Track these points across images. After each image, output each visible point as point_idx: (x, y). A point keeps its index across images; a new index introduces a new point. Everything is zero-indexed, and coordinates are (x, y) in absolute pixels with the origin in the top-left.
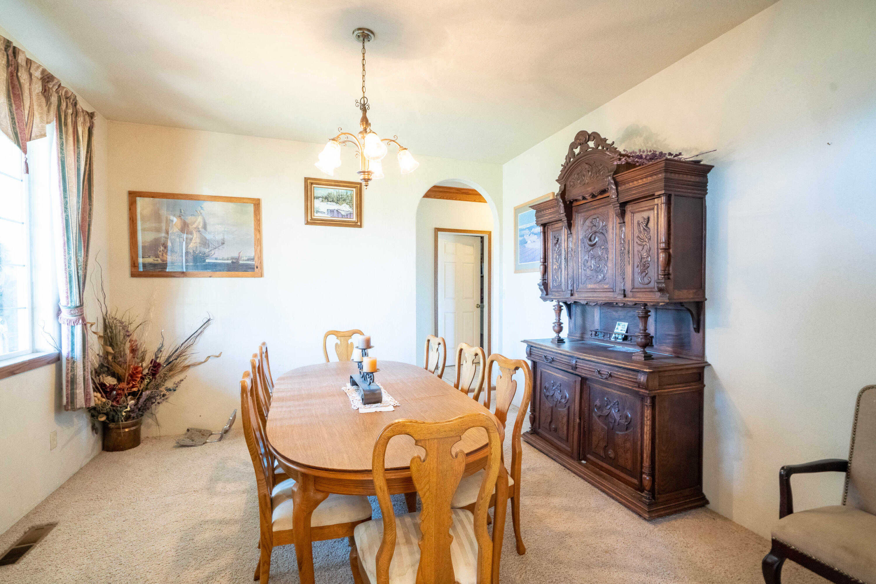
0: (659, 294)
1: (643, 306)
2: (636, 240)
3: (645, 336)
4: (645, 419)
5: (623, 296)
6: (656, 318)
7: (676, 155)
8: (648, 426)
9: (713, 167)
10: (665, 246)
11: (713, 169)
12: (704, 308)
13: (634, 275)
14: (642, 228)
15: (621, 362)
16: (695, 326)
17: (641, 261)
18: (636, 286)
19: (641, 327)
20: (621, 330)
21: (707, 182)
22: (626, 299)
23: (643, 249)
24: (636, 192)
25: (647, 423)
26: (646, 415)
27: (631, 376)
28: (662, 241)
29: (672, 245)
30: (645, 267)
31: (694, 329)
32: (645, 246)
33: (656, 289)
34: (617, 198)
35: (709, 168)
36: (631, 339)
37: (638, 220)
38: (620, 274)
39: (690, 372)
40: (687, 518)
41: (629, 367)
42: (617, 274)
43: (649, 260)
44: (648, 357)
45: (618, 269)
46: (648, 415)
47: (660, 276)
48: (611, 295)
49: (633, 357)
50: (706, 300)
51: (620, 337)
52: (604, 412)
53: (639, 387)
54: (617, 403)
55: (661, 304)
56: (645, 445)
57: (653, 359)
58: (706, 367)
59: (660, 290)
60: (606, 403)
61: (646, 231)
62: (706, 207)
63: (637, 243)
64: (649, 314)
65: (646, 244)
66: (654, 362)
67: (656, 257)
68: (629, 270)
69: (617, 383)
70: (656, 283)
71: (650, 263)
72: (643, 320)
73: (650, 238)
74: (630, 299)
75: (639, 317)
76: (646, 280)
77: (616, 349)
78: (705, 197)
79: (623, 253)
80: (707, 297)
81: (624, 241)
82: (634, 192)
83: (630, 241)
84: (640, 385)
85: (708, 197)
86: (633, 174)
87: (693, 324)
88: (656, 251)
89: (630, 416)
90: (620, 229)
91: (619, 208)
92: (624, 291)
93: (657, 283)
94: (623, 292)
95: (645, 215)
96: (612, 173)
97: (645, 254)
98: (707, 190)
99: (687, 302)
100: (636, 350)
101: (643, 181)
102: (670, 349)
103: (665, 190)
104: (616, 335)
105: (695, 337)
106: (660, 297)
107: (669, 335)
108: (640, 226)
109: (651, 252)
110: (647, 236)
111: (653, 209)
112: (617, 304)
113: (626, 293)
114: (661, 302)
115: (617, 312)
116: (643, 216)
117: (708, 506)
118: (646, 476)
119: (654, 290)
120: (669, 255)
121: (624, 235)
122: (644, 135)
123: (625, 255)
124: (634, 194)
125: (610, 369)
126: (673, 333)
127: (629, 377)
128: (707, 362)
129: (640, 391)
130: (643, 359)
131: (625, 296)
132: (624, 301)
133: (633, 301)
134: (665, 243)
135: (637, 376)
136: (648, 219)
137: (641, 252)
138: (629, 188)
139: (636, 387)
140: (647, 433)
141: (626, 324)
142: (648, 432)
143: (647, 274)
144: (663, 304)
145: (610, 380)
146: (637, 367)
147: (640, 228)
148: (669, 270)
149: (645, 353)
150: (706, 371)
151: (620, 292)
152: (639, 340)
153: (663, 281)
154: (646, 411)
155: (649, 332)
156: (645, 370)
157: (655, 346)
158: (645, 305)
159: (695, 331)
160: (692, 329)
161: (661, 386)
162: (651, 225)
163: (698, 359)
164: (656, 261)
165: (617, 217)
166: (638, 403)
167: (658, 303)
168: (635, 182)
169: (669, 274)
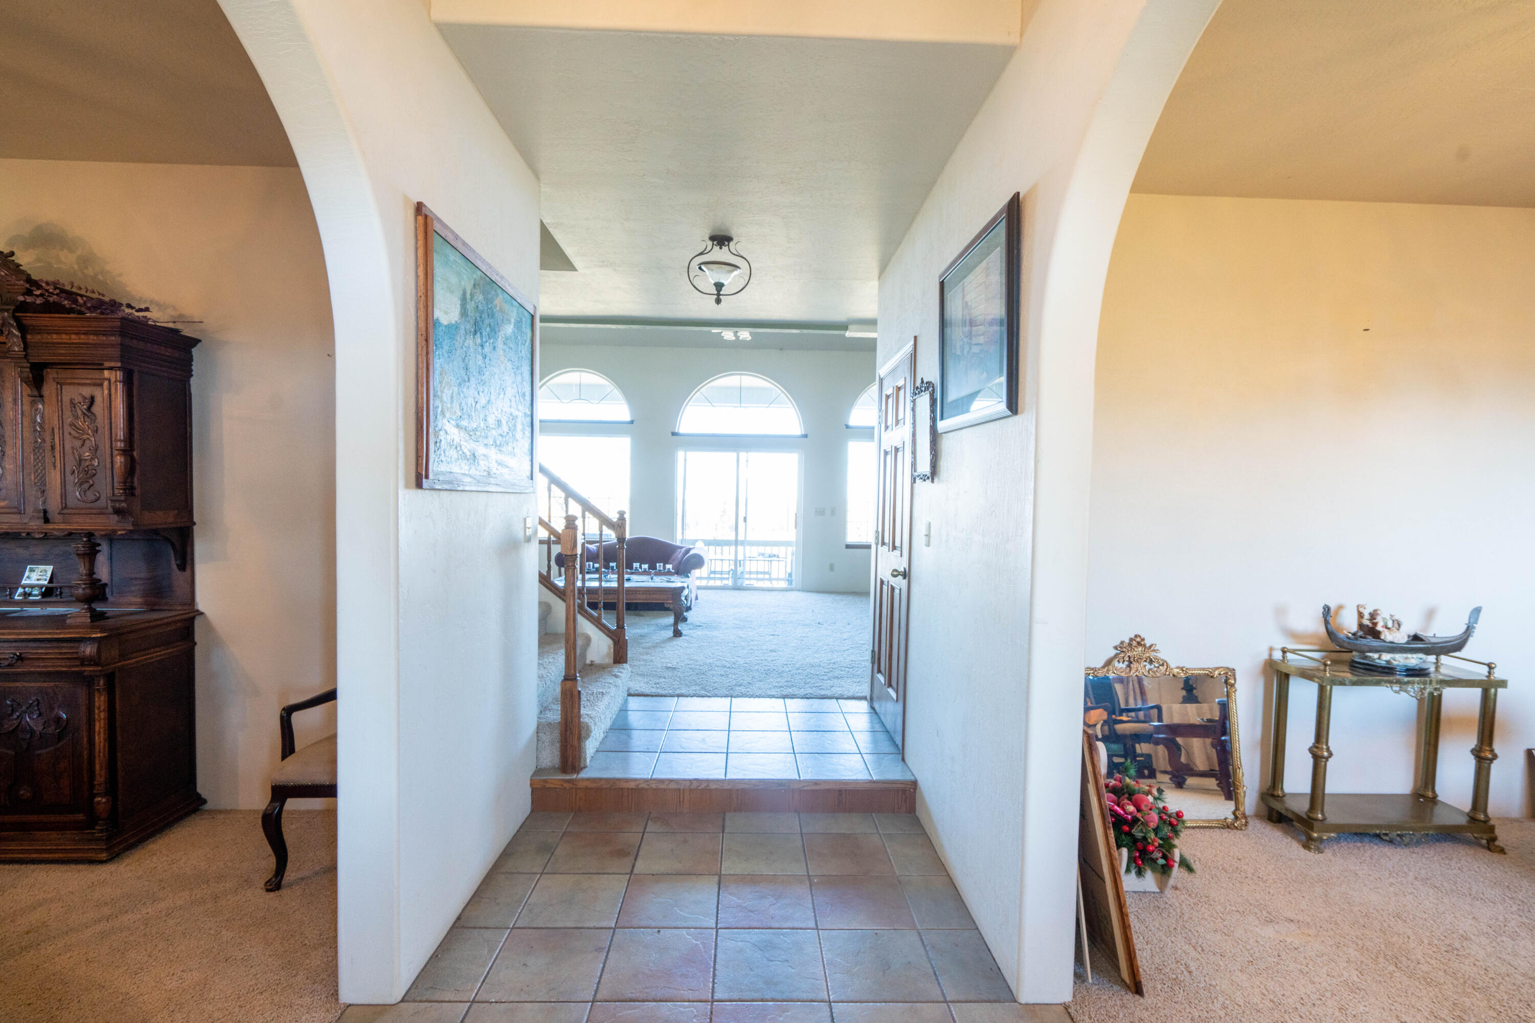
0: (115, 518)
1: (85, 537)
2: (67, 429)
3: (91, 584)
4: (96, 711)
5: (43, 521)
6: (111, 554)
7: (140, 310)
8: (102, 722)
9: (200, 341)
10: (125, 446)
11: (199, 345)
12: (193, 536)
13: (65, 486)
14: (79, 413)
15: (43, 631)
16: (178, 562)
17: (80, 465)
18: (69, 504)
19: (82, 569)
20: (38, 580)
21: (192, 360)
22: (50, 526)
23: (83, 445)
24: (66, 352)
25: (99, 716)
26: (97, 704)
27: (64, 651)
28: (118, 438)
29: (136, 444)
30: (87, 476)
31: (178, 565)
32: (87, 442)
33: (110, 510)
34: (24, 353)
35: (195, 342)
36: (61, 593)
37: (73, 397)
38: (35, 483)
39: (173, 627)
40: (174, 833)
41: (61, 636)
42: (26, 482)
43: (96, 464)
44: (97, 617)
45: (30, 474)
46: (102, 703)
47: (116, 491)
48: (15, 519)
49: (68, 621)
50: (195, 524)
51: (36, 592)
52: (6, 726)
53: (82, 665)
54: (36, 703)
55: (120, 533)
56: (97, 750)
57: (108, 618)
58: (197, 617)
59: (117, 511)
60: (10, 709)
61: (88, 417)
62: (190, 394)
63: (70, 434)
64: (97, 548)
65: (88, 438)
66: (110, 622)
67: (108, 460)
68: (54, 478)
69: (39, 667)
70: (109, 502)
71: (98, 469)
72: (87, 560)
73: (97, 430)
74: (58, 526)
75: (78, 555)
76: (90, 496)
77: (26, 615)
78: (189, 381)
79: (39, 448)
80: (195, 519)
81: (41, 427)
82: (63, 352)
83: (56, 431)
84: (84, 661)
85: (193, 381)
86: (59, 322)
87: (176, 560)
88: (108, 451)
89: (65, 716)
90: (32, 407)
91: (29, 370)
92: (45, 512)
93: (112, 501)
94: (42, 514)
95: (87, 391)
96: (12, 307)
97: (87, 454)
98: (192, 371)
99: (165, 529)
100: (74, 611)
101: (79, 339)
102: (139, 600)
103: (122, 362)
104: (27, 589)
105: (178, 577)
106: (119, 522)
107: (136, 579)
108: (75, 407)
109: (98, 452)
110: (91, 426)
111: (101, 385)
112: (28, 534)
113: (50, 516)
114: (120, 530)
115: (27, 548)
116: (80, 392)
117: (206, 807)
118: (100, 799)
119: (107, 511)
120: (132, 459)
121: (42, 418)
122: (79, 253)
123: (44, 451)
124: (61, 355)
125: (18, 648)
126: (143, 575)
127: (61, 653)
128: (198, 611)
129: (85, 671)
130: (89, 620)
131: (47, 520)
132: (44, 529)
133: (66, 530)
134: (124, 441)
135: (78, 648)
136: (92, 400)
137: (80, 450)
138: (53, 343)
139: (77, 666)
140: (100, 732)
141: (49, 569)
142: (102, 730)
143: (92, 485)
144: (123, 532)
145: (19, 667)
146: (78, 633)
147: (76, 411)
148: (133, 482)
149: (92, 610)
150: (198, 622)
151: (35, 514)
152: (80, 591)
153: (122, 498)
154: (96, 699)
155: (99, 577)
156: (94, 636)
157: (111, 599)
158: (90, 535)
159: (179, 569)
160: (175, 567)
161: (123, 656)
162: (97, 408)
163: (185, 608)
164: (109, 466)
165: (24, 385)
166: (81, 693)
167: (115, 531)
168: (64, 336)
169: (132, 488)
